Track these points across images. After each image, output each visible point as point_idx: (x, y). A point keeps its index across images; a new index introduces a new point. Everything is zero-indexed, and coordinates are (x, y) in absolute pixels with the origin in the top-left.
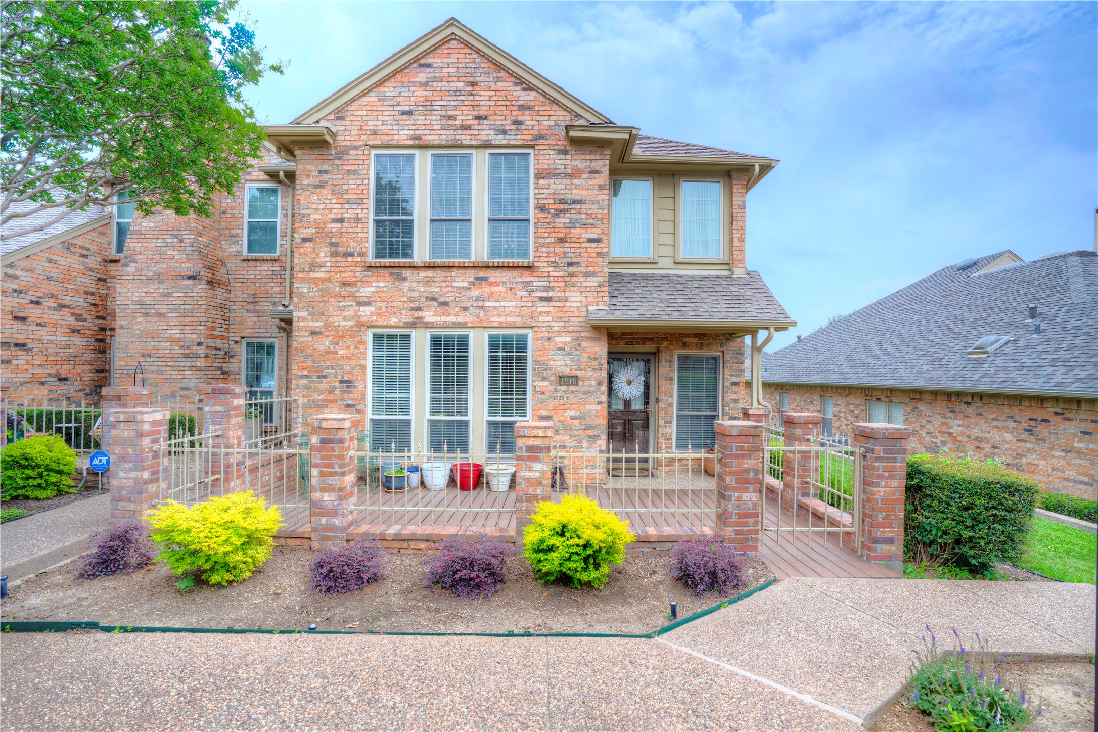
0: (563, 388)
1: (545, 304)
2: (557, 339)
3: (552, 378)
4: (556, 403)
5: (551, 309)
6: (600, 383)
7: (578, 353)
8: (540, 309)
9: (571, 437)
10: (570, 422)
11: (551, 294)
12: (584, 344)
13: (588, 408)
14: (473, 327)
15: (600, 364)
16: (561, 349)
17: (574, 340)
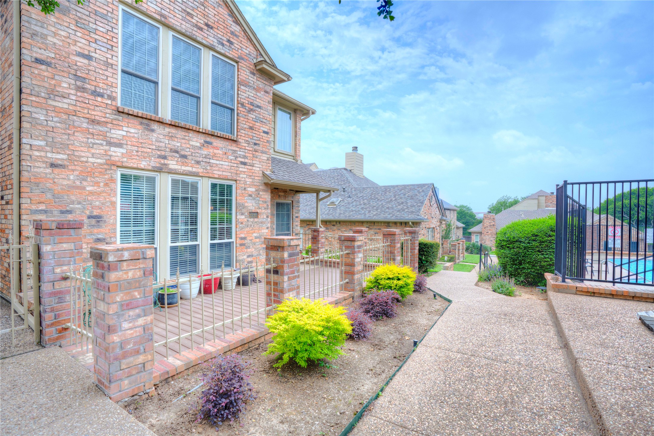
0: (252, 220)
1: (243, 166)
2: (249, 189)
3: (246, 214)
4: (248, 229)
5: (246, 170)
6: (267, 217)
7: (258, 198)
8: (241, 169)
9: (255, 249)
10: (255, 240)
11: (246, 161)
12: (261, 193)
13: (262, 231)
14: (202, 177)
15: (268, 206)
16: (250, 196)
17: (256, 190)
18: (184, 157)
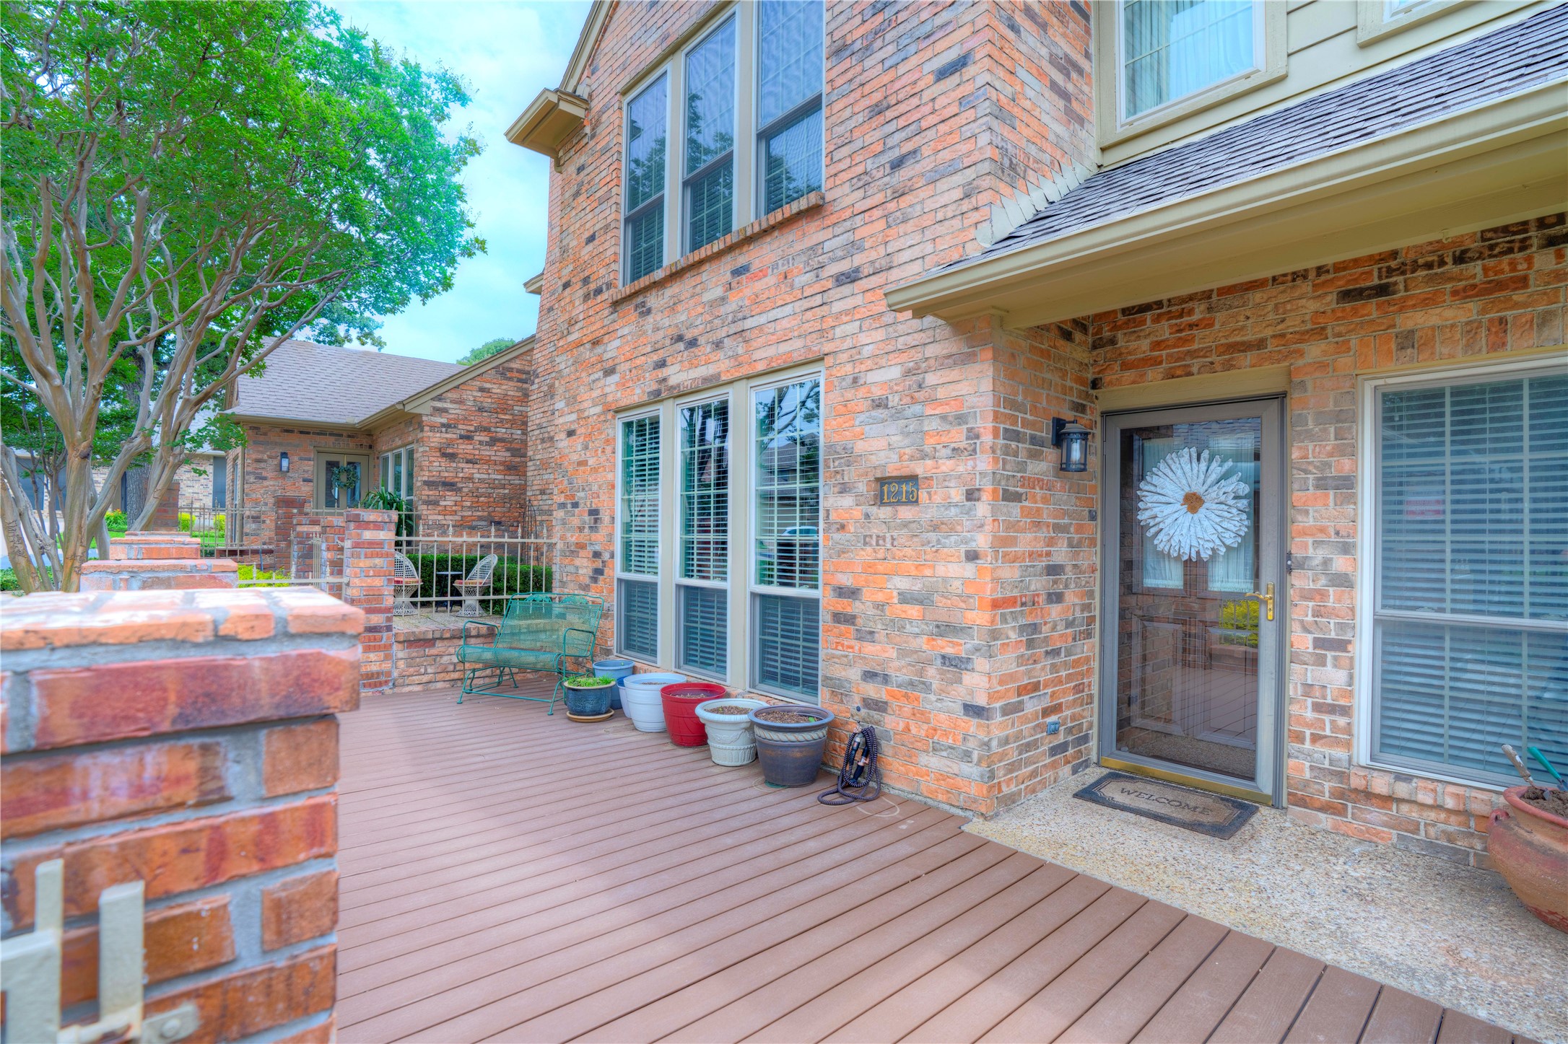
0: (884, 512)
1: (846, 290)
2: (873, 377)
3: (861, 488)
4: (866, 554)
5: (858, 300)
6: (971, 495)
7: (917, 409)
8: (837, 307)
9: (903, 653)
10: (898, 609)
11: (858, 260)
12: (931, 379)
13: (941, 570)
14: (731, 382)
15: (973, 435)
16: (880, 404)
17: (908, 373)
18: (693, 343)
